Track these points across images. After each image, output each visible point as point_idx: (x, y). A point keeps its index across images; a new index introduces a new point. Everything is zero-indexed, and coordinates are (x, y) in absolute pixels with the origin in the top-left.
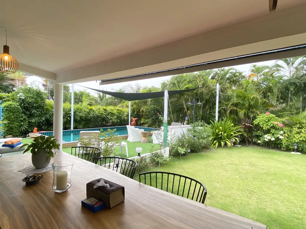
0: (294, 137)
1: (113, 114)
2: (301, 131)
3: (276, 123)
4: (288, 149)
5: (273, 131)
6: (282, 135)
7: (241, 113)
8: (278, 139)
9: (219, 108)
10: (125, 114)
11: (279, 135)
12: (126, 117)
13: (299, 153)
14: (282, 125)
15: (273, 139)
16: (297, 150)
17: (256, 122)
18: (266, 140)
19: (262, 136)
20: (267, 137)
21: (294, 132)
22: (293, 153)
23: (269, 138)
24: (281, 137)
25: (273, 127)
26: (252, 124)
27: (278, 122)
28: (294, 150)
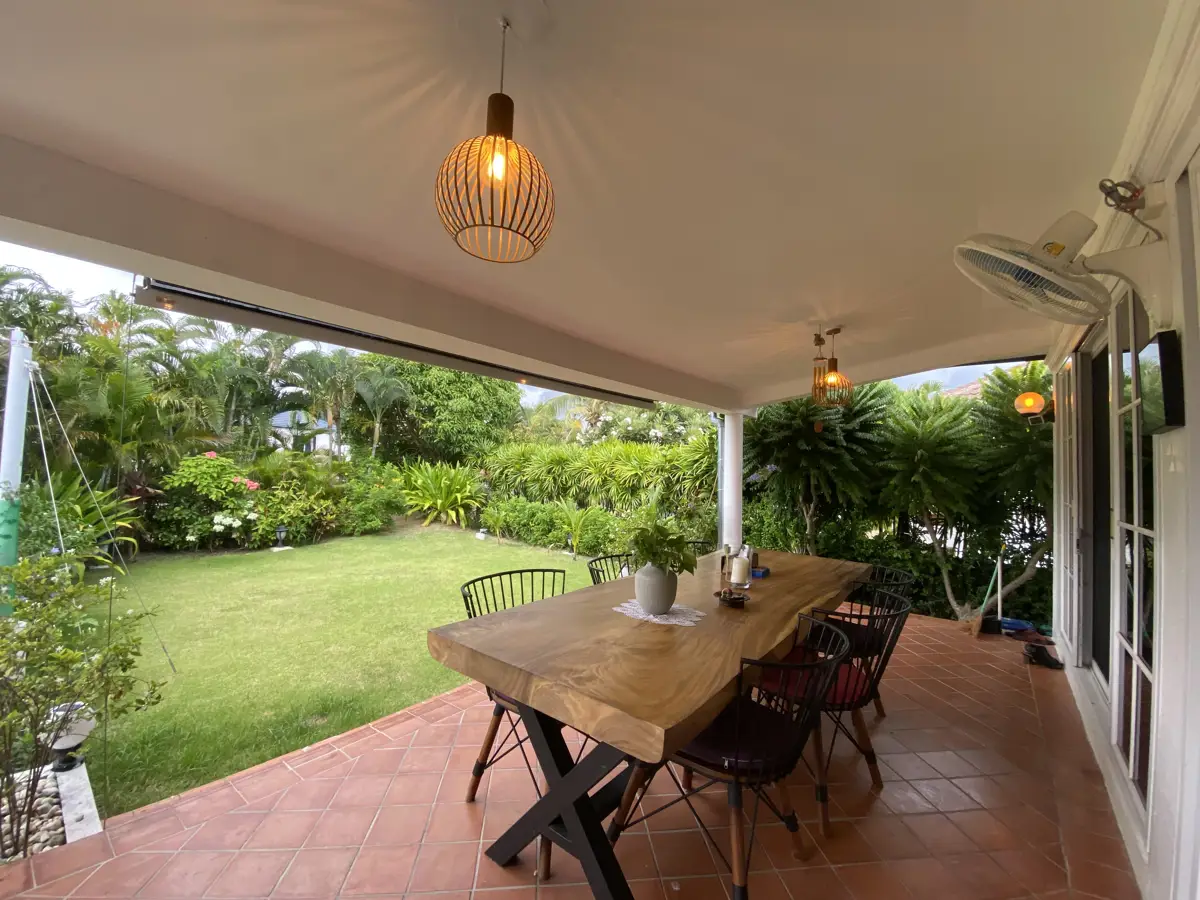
0: (279, 511)
3: (239, 479)
4: (265, 544)
5: (231, 503)
6: (250, 510)
8: (246, 521)
11: (246, 513)
13: (289, 548)
14: (251, 485)
15: (237, 524)
16: (286, 543)
18: (218, 528)
20: (221, 521)
22: (276, 549)
23: (228, 521)
24: (252, 516)
25: (233, 493)
26: (163, 487)
27: (242, 479)
28: (276, 543)
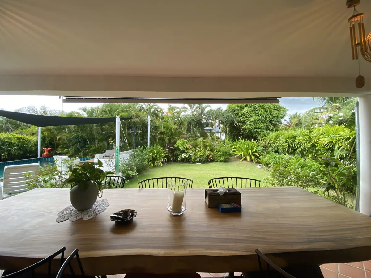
0: (198, 154)
1: (11, 144)
2: (200, 150)
3: (188, 145)
4: (195, 162)
5: (186, 151)
6: (191, 153)
7: (167, 140)
8: (189, 156)
9: (150, 135)
10: (31, 143)
11: (190, 154)
12: (34, 146)
13: (200, 164)
14: (191, 147)
15: (187, 156)
16: (199, 162)
17: (176, 146)
18: (183, 157)
19: (180, 155)
20: (184, 155)
21: (197, 151)
22: (197, 164)
25: (187, 148)
26: (174, 147)
27: (189, 145)
28: (197, 162)
